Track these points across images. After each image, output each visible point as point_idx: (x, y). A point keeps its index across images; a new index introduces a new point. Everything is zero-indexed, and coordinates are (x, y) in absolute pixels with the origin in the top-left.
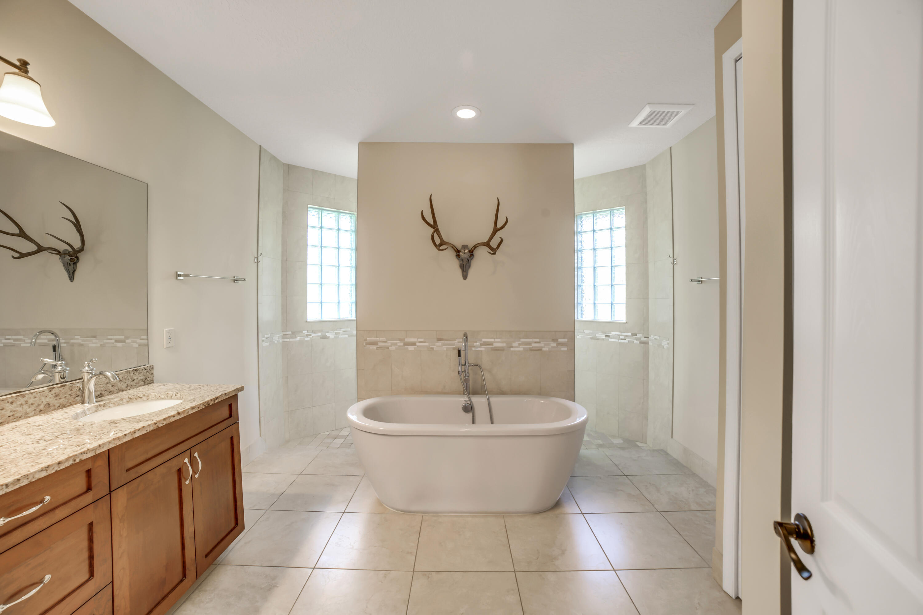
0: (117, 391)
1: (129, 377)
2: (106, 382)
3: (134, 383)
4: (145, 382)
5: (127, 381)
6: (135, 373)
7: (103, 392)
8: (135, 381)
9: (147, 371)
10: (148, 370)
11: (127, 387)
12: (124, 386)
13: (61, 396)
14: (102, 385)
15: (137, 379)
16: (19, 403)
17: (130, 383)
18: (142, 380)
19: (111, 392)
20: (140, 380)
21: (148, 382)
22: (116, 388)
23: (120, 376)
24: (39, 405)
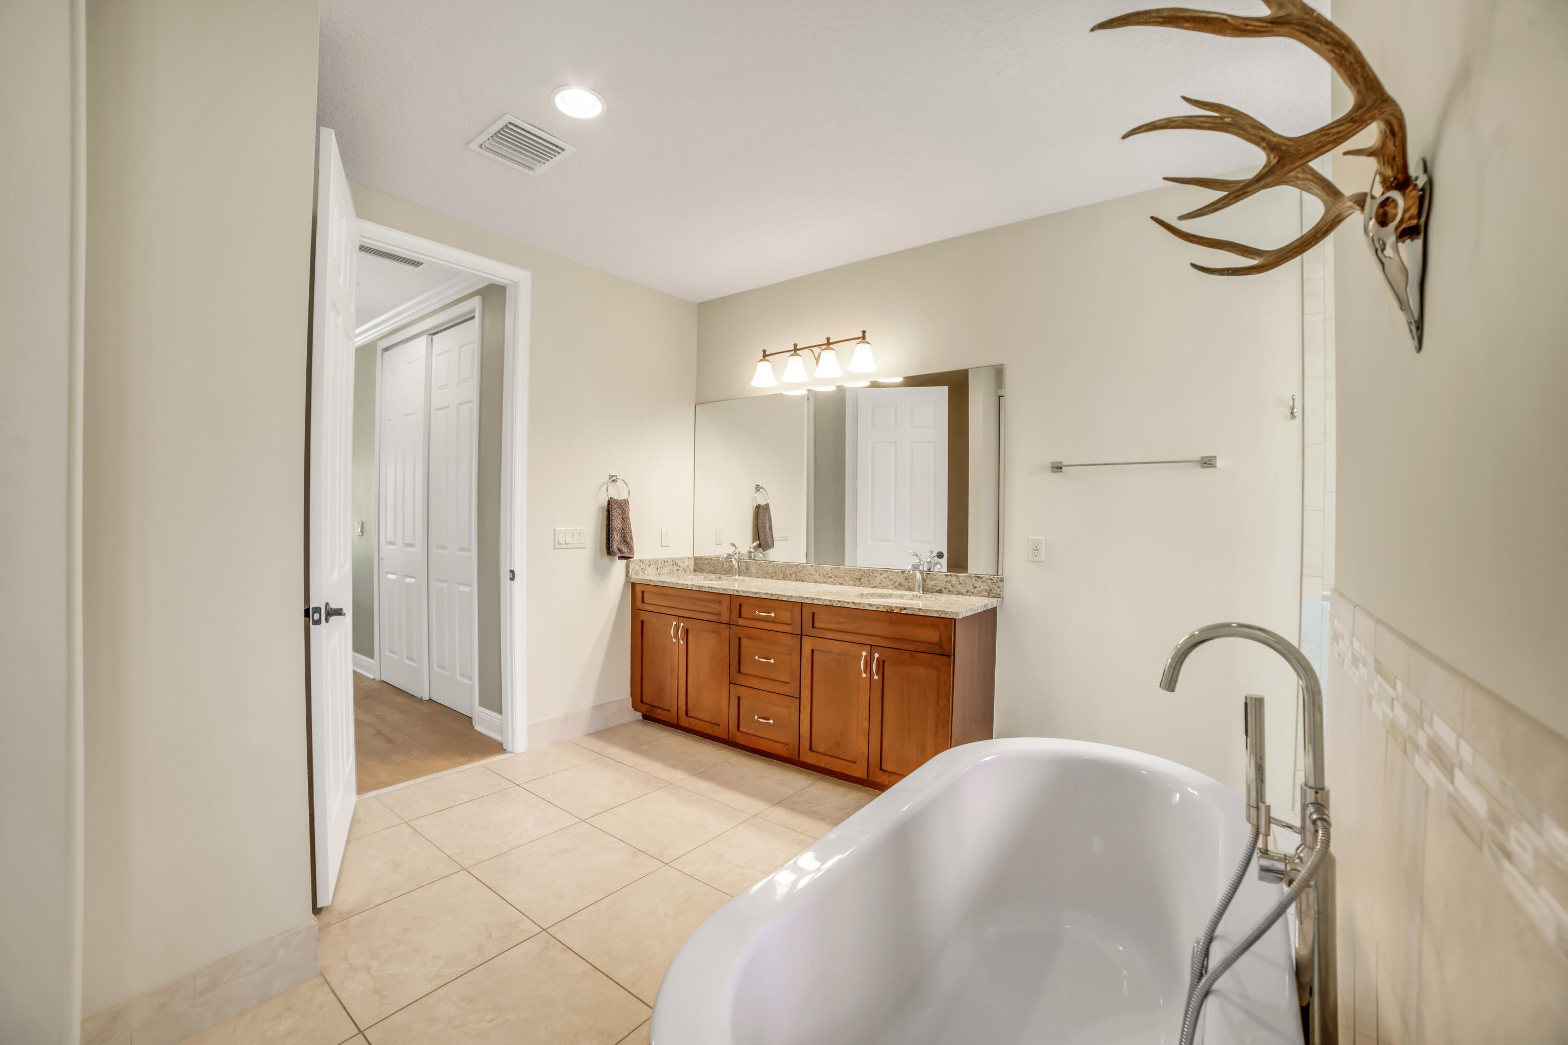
0: (956, 593)
1: (971, 583)
2: (946, 580)
3: (975, 591)
4: (989, 593)
5: (967, 586)
6: (978, 580)
7: (943, 589)
8: (977, 589)
9: (992, 581)
10: (995, 581)
11: (967, 592)
12: (964, 591)
13: (909, 581)
14: (942, 582)
15: (980, 587)
16: (884, 576)
17: (970, 588)
18: (986, 590)
19: (950, 592)
20: (983, 590)
21: (993, 595)
22: (955, 589)
23: (960, 579)
24: (895, 582)
